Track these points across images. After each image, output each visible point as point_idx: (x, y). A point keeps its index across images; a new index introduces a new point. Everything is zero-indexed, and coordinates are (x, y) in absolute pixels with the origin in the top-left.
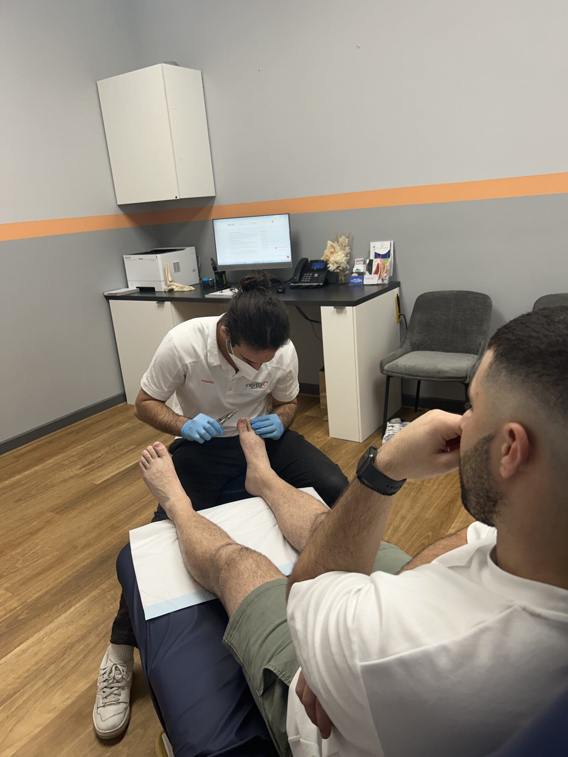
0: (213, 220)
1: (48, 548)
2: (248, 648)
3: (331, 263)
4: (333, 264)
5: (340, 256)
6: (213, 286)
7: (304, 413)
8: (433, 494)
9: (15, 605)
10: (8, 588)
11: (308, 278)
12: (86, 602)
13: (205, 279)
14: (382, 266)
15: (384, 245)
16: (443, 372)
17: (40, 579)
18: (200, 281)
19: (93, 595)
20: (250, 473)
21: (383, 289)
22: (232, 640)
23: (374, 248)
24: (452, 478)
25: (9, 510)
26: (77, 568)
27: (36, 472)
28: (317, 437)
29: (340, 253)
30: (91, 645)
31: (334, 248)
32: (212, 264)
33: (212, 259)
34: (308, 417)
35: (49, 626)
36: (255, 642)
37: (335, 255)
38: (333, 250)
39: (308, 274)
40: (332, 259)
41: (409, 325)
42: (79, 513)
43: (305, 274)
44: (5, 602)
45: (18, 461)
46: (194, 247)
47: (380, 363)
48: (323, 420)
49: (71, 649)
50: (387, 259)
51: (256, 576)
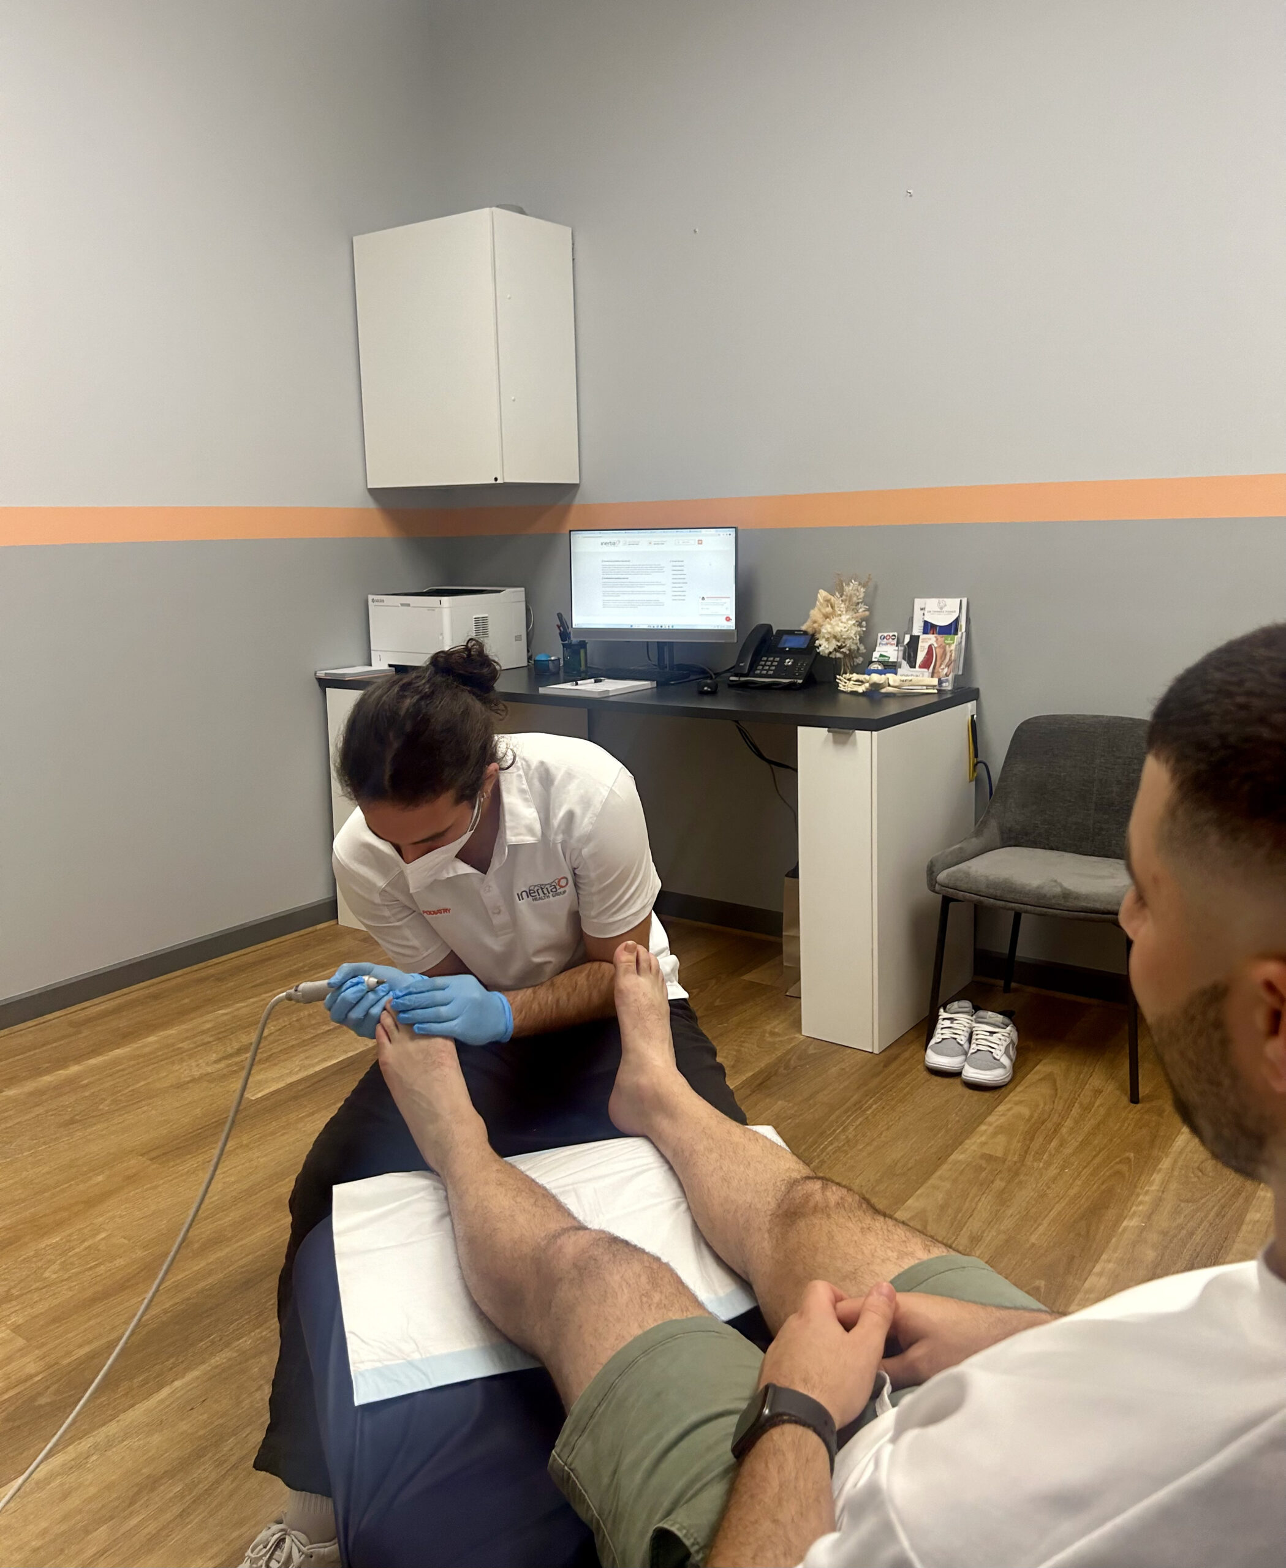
0: (570, 531)
1: (123, 1240)
2: (615, 1480)
3: (824, 637)
4: (827, 640)
5: (845, 623)
6: (558, 673)
7: (742, 975)
9: (31, 1368)
10: (19, 1325)
11: (770, 666)
12: (198, 1378)
13: (541, 657)
14: (939, 651)
15: (945, 605)
17: (94, 1312)
18: (528, 662)
19: (217, 1361)
20: (625, 1077)
21: (943, 702)
22: (574, 1459)
23: (922, 612)
25: (44, 1143)
26: (187, 1294)
27: (116, 1062)
28: (772, 1034)
29: (844, 618)
30: (201, 1486)
31: (832, 607)
32: (559, 627)
33: (560, 616)
34: (752, 984)
35: (104, 1429)
36: (636, 1464)
37: (834, 621)
38: (829, 609)
39: (772, 659)
40: (827, 629)
41: (998, 788)
42: (204, 1163)
43: (765, 659)
44: (9, 1359)
45: (77, 1033)
46: (523, 589)
47: (928, 866)
48: (787, 994)
49: (153, 1490)
50: (952, 636)
51: (647, 1302)
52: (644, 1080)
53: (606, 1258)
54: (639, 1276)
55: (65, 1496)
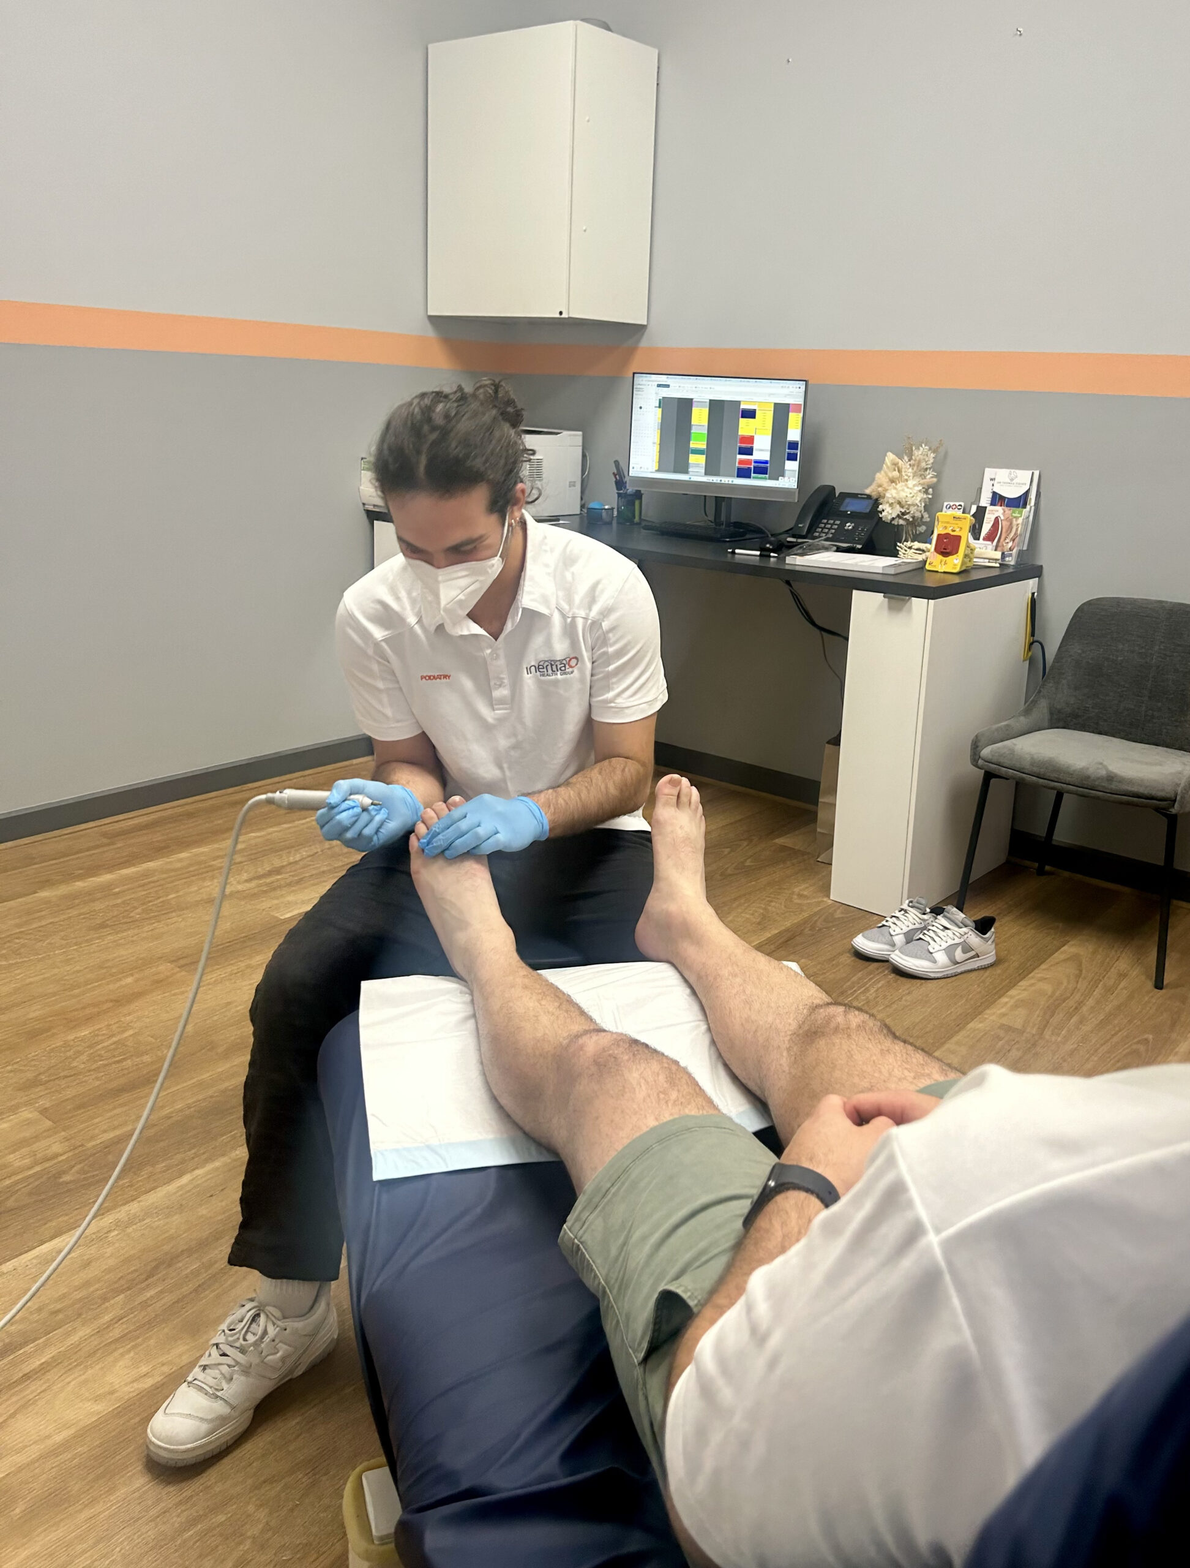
0: (634, 373)
1: (151, 1039)
2: (623, 1254)
3: (888, 502)
4: (891, 505)
5: (911, 489)
6: (610, 523)
7: (774, 839)
8: (1065, 1061)
9: (56, 1148)
10: (46, 1109)
11: (829, 529)
12: (217, 1169)
13: (594, 505)
14: (1006, 524)
15: (1017, 477)
16: (1122, 780)
17: (121, 1101)
18: (581, 510)
19: (237, 1155)
21: (1004, 576)
22: (585, 1232)
23: (992, 482)
24: (1113, 1032)
25: (76, 944)
26: (210, 1092)
27: (147, 874)
28: (800, 896)
29: (911, 483)
30: (216, 1266)
31: (899, 471)
32: (615, 475)
33: (617, 463)
34: (783, 848)
35: (126, 1208)
36: (644, 1238)
37: (899, 486)
38: (896, 474)
39: (832, 522)
40: (892, 494)
41: (1052, 667)
42: (231, 975)
43: (825, 521)
44: (37, 1138)
45: (113, 843)
46: (580, 433)
47: (973, 741)
48: (819, 860)
49: (169, 1266)
50: (1020, 509)
51: (664, 1098)
52: (672, 907)
53: (626, 1057)
54: (658, 1074)
55: (87, 1264)
